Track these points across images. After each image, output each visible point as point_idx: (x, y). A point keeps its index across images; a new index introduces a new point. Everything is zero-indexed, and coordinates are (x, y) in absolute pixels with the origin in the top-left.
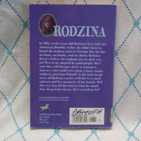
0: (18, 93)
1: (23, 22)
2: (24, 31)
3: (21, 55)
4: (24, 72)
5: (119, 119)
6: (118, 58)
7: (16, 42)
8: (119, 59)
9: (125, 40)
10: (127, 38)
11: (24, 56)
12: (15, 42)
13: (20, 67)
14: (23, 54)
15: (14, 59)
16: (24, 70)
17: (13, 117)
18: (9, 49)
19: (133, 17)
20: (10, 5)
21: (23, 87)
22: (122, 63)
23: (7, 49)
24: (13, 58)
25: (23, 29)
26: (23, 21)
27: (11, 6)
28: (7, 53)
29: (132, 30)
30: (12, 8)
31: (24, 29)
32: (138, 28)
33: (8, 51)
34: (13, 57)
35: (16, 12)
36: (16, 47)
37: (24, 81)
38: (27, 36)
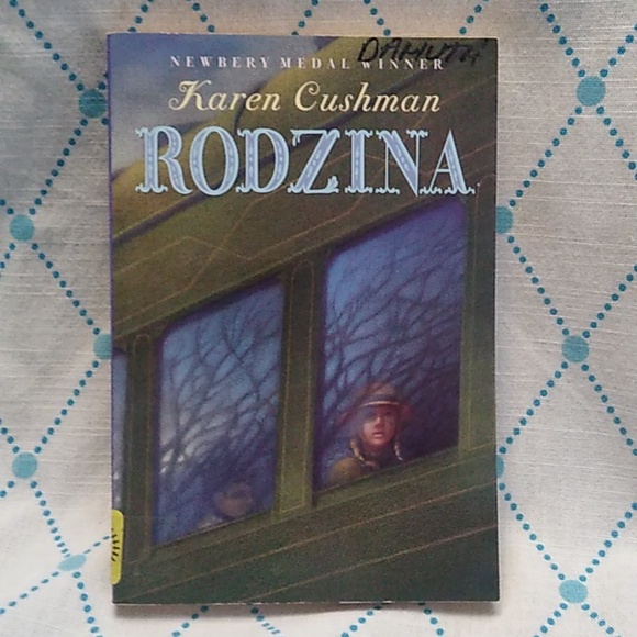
0: (64, 412)
1: (80, 90)
2: (85, 132)
3: (72, 241)
4: (90, 314)
5: (520, 517)
6: (511, 240)
7: (49, 183)
8: (515, 244)
9: (541, 164)
10: (548, 153)
11: (84, 245)
12: (43, 182)
13: (69, 293)
14: (81, 237)
15: (42, 256)
16: (86, 307)
17: (49, 518)
18: (16, 213)
19: (576, 62)
20: (22, 13)
21: (83, 383)
22: (528, 263)
23: (11, 211)
24: (39, 251)
25: (78, 121)
26: (80, 87)
27: (24, 18)
28: (8, 229)
29: (571, 121)
30: (30, 25)
31: (84, 122)
32: (600, 111)
33: (15, 221)
34: (35, 246)
35: (48, 46)
36: (51, 205)
37: (88, 355)
38: (98, 152)
